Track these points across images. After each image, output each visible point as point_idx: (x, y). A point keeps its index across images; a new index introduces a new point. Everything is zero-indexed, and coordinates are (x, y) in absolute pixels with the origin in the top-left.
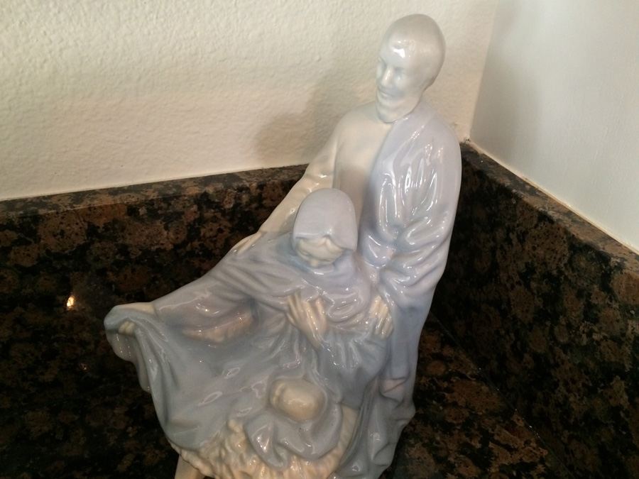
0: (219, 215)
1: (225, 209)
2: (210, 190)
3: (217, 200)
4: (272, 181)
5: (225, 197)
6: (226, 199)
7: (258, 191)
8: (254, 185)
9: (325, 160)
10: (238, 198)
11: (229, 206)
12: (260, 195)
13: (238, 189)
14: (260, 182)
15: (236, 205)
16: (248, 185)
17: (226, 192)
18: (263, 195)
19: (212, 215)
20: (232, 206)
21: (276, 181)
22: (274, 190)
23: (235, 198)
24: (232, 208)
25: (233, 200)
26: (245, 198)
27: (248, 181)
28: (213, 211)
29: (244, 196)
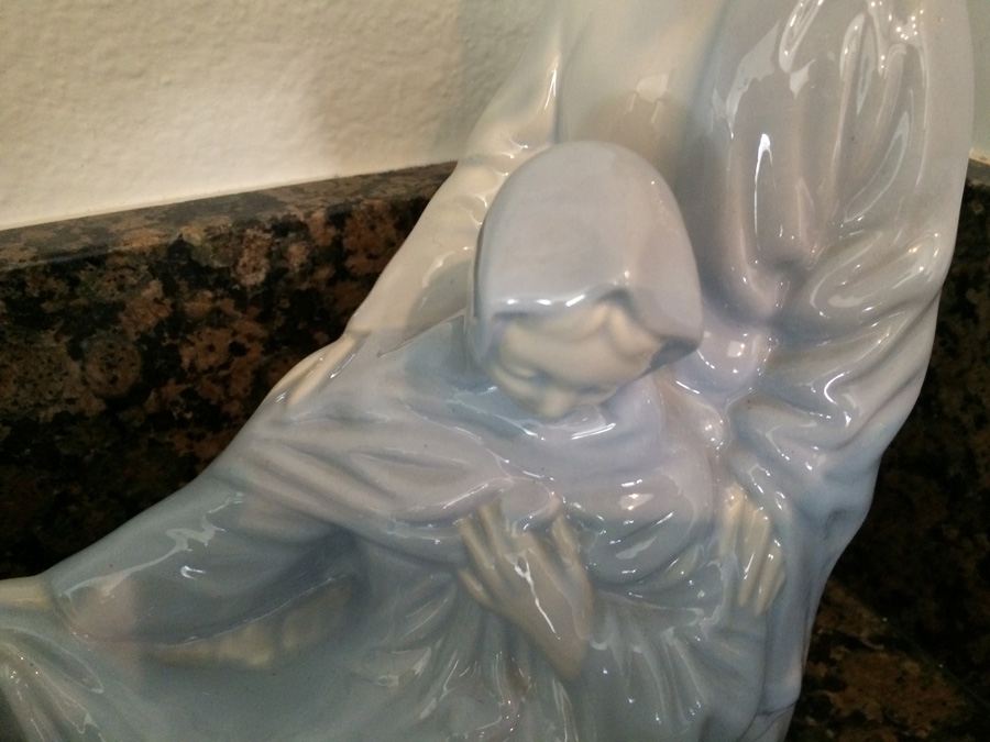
0: (228, 305)
1: (243, 288)
2: (194, 234)
3: (217, 264)
4: (366, 202)
5: (240, 254)
6: (245, 259)
7: (332, 231)
8: (319, 215)
9: (530, 94)
10: (276, 255)
11: (253, 279)
12: (338, 242)
13: (274, 227)
14: (335, 207)
15: (275, 275)
16: (300, 215)
17: (241, 238)
18: (345, 241)
19: (208, 306)
20: (261, 277)
21: (377, 202)
22: (373, 228)
23: (269, 255)
24: (263, 284)
25: (264, 261)
26: (297, 253)
27: (300, 207)
28: (209, 294)
29: (294, 249)
